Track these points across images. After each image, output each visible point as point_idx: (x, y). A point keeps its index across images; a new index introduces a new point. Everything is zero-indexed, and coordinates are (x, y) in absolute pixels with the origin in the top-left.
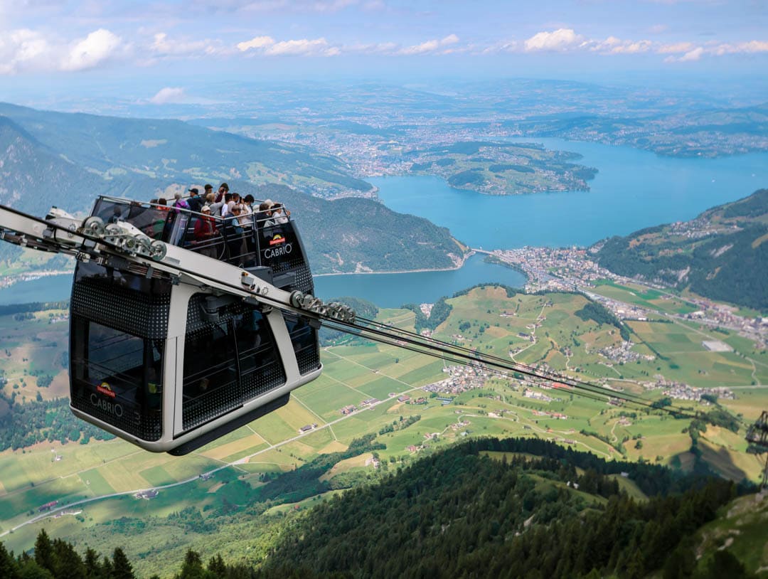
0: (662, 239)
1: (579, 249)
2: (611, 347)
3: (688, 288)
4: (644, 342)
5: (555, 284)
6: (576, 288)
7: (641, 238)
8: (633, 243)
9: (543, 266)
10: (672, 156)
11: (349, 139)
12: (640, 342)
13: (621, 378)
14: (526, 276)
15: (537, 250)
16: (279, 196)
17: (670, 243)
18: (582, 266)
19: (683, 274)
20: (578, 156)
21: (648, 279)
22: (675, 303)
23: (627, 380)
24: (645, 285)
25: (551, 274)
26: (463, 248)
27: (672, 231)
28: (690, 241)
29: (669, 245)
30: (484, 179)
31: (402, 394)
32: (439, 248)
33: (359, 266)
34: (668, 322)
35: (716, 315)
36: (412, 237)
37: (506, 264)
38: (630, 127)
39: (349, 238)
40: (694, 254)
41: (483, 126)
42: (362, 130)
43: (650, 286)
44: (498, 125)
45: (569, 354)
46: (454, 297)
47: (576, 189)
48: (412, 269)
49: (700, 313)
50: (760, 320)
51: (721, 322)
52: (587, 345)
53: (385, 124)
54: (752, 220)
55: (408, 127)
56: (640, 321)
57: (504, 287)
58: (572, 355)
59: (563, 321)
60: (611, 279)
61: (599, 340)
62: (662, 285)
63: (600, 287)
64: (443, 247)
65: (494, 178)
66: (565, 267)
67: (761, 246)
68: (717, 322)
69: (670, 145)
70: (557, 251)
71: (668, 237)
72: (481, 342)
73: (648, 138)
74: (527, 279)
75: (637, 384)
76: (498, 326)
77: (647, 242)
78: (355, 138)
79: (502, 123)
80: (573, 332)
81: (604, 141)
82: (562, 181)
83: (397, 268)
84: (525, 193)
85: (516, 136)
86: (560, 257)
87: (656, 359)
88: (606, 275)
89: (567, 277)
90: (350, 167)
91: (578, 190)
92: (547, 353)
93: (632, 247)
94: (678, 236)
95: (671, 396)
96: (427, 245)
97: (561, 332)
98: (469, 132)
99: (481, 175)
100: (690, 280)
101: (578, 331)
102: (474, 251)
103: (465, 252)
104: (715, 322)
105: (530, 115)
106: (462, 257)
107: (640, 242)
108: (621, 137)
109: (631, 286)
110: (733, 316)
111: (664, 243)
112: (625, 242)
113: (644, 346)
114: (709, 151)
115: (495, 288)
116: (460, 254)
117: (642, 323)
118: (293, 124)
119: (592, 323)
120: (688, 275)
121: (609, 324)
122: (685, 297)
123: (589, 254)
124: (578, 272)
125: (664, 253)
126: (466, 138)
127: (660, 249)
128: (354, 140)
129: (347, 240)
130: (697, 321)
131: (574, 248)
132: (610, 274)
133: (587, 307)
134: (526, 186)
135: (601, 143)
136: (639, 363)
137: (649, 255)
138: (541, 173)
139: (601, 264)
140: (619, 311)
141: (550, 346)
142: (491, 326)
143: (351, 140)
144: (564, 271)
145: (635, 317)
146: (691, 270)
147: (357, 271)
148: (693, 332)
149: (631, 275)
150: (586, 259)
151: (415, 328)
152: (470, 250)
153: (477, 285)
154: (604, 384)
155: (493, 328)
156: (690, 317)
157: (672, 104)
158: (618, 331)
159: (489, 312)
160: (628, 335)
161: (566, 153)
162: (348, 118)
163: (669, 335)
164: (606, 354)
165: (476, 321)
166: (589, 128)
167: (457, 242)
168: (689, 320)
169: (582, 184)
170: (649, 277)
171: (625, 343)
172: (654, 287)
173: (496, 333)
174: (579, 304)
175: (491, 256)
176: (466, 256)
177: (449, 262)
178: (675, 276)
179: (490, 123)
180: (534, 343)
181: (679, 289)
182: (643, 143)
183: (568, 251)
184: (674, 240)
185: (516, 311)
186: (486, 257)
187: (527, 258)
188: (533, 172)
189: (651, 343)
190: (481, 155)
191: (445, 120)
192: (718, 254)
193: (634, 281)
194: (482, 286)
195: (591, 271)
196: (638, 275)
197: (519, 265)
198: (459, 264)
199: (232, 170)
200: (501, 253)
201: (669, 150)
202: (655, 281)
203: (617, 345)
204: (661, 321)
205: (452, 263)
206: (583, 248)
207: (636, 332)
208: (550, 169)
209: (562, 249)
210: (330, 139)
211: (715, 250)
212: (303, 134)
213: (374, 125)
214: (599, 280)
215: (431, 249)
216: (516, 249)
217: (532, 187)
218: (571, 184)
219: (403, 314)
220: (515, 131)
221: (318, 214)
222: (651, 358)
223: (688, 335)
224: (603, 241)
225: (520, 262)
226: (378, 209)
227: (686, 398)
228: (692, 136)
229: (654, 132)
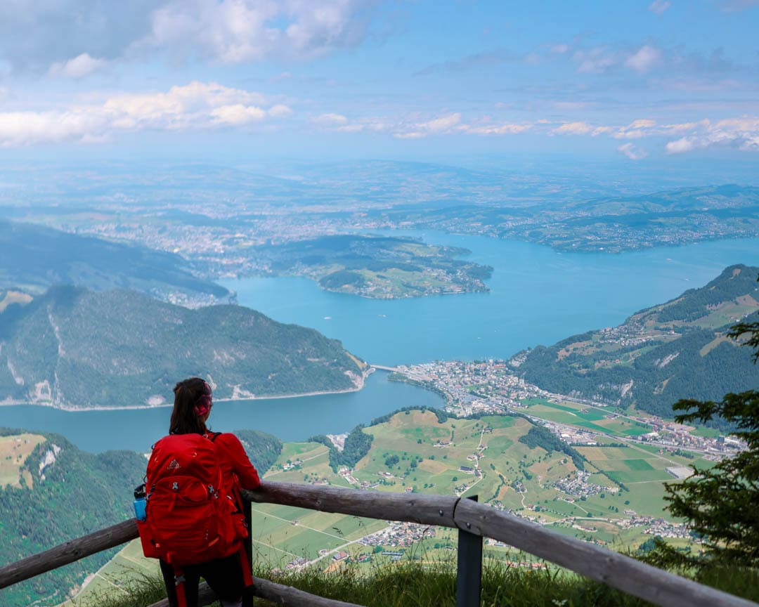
0: (594, 349)
1: (496, 363)
2: (566, 479)
3: (633, 406)
4: (602, 472)
5: (480, 405)
6: (506, 410)
7: (571, 347)
8: (562, 353)
9: (460, 384)
10: (571, 251)
11: (185, 231)
12: (597, 471)
13: (589, 515)
14: (443, 396)
15: (448, 364)
16: (128, 305)
17: (603, 352)
18: (505, 383)
19: (626, 388)
20: (466, 252)
21: (585, 396)
22: (623, 424)
23: (596, 518)
24: (584, 403)
25: (472, 393)
26: (360, 365)
27: (603, 338)
28: (625, 350)
29: (605, 355)
30: (364, 280)
31: (335, 550)
32: (333, 364)
33: (237, 390)
34: (622, 446)
35: (673, 436)
36: (300, 352)
37: (416, 382)
38: (518, 218)
39: (222, 356)
40: (635, 365)
41: (344, 216)
42: (201, 221)
43: (589, 404)
44: (363, 215)
45: (523, 491)
46: (372, 425)
47: (474, 290)
48: (304, 392)
49: (655, 434)
50: (723, 440)
51: (680, 443)
52: (540, 478)
53: (224, 213)
54: (689, 325)
55: (254, 217)
56: (589, 446)
57: (433, 410)
58: (526, 491)
59: (507, 450)
60: (542, 397)
61: (551, 471)
62: (603, 402)
63: (533, 407)
64: (338, 364)
65: (376, 278)
66: (486, 384)
67: (710, 354)
68: (676, 444)
69: (566, 239)
70: (472, 366)
71: (600, 346)
72: (415, 480)
73: (541, 230)
74: (445, 400)
75: (608, 522)
76: (433, 459)
77: (578, 352)
78: (192, 230)
79: (366, 212)
80: (521, 462)
81: (491, 234)
82: (456, 281)
83: (285, 392)
84: (415, 296)
85: (387, 228)
86: (477, 372)
87: (621, 491)
88: (536, 393)
89: (492, 396)
90: (194, 266)
91: (476, 291)
92: (499, 489)
93: (562, 358)
94: (612, 344)
95: (657, 534)
96: (318, 362)
97: (507, 463)
98: (330, 224)
99: (361, 275)
100: (635, 396)
101: (527, 461)
102: (374, 367)
103: (363, 369)
104: (673, 444)
105: (397, 204)
106: (361, 375)
107: (570, 353)
108: (511, 230)
109: (569, 405)
110: (692, 437)
111: (598, 353)
112: (553, 352)
113: (602, 476)
114: (612, 245)
115: (423, 412)
116: (358, 372)
117: (592, 448)
118: (111, 213)
119: (539, 451)
120: (632, 389)
121: (559, 451)
122: (633, 416)
123: (510, 367)
124: (503, 389)
125: (600, 365)
126: (328, 230)
127: (595, 360)
128: (190, 233)
129: (219, 358)
130: (653, 443)
131: (491, 361)
132: (541, 391)
133: (532, 431)
134: (415, 288)
135: (488, 236)
136: (602, 496)
137: (584, 367)
138: (429, 272)
139: (527, 379)
140: (563, 436)
141: (501, 482)
142: (424, 460)
143: (187, 233)
144: (487, 390)
145: (584, 441)
146: (634, 384)
147: (235, 397)
148: (655, 457)
149: (565, 391)
150: (507, 374)
151: (330, 465)
152: (368, 367)
153: (400, 409)
154: (573, 524)
155: (427, 462)
156: (644, 439)
157: (555, 191)
158: (569, 459)
159: (420, 442)
160: (582, 464)
161: (452, 248)
162: (176, 206)
163: (627, 462)
164: (563, 488)
165: (405, 454)
166: (472, 219)
167: (352, 358)
168: (645, 443)
169: (481, 285)
170: (588, 393)
171: (580, 474)
172: (594, 406)
173: (431, 467)
174: (522, 428)
175: (395, 373)
176: (365, 374)
177: (348, 382)
178: (616, 391)
179: (352, 213)
180: (481, 477)
181: (623, 407)
182: (536, 236)
183: (484, 364)
184: (608, 349)
185: (451, 440)
186: (388, 374)
187: (440, 374)
188: (420, 270)
189: (611, 472)
190: (353, 251)
191: (297, 209)
192: (663, 365)
193: (570, 399)
194: (407, 410)
195: (517, 388)
196: (574, 391)
197: (432, 383)
198: (360, 384)
199: (50, 273)
200: (406, 369)
201: (568, 245)
202: (595, 397)
203: (572, 476)
204: (614, 445)
205: (352, 383)
206: (502, 361)
207: (589, 460)
208: (439, 267)
209: (477, 362)
210: (160, 232)
211: (659, 360)
212: (126, 225)
213: (210, 215)
214: (530, 398)
215: (324, 366)
216: (422, 363)
217: (423, 289)
218: (468, 285)
219: (312, 449)
220: (385, 222)
221: (180, 326)
222: (616, 490)
223: (648, 460)
224: (525, 352)
225: (431, 380)
226: (256, 318)
227: (675, 536)
228: (587, 228)
229: (545, 223)
